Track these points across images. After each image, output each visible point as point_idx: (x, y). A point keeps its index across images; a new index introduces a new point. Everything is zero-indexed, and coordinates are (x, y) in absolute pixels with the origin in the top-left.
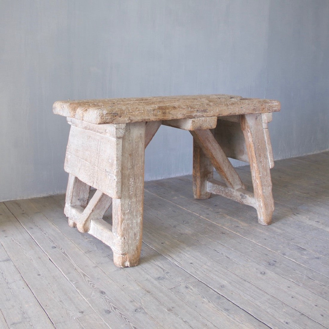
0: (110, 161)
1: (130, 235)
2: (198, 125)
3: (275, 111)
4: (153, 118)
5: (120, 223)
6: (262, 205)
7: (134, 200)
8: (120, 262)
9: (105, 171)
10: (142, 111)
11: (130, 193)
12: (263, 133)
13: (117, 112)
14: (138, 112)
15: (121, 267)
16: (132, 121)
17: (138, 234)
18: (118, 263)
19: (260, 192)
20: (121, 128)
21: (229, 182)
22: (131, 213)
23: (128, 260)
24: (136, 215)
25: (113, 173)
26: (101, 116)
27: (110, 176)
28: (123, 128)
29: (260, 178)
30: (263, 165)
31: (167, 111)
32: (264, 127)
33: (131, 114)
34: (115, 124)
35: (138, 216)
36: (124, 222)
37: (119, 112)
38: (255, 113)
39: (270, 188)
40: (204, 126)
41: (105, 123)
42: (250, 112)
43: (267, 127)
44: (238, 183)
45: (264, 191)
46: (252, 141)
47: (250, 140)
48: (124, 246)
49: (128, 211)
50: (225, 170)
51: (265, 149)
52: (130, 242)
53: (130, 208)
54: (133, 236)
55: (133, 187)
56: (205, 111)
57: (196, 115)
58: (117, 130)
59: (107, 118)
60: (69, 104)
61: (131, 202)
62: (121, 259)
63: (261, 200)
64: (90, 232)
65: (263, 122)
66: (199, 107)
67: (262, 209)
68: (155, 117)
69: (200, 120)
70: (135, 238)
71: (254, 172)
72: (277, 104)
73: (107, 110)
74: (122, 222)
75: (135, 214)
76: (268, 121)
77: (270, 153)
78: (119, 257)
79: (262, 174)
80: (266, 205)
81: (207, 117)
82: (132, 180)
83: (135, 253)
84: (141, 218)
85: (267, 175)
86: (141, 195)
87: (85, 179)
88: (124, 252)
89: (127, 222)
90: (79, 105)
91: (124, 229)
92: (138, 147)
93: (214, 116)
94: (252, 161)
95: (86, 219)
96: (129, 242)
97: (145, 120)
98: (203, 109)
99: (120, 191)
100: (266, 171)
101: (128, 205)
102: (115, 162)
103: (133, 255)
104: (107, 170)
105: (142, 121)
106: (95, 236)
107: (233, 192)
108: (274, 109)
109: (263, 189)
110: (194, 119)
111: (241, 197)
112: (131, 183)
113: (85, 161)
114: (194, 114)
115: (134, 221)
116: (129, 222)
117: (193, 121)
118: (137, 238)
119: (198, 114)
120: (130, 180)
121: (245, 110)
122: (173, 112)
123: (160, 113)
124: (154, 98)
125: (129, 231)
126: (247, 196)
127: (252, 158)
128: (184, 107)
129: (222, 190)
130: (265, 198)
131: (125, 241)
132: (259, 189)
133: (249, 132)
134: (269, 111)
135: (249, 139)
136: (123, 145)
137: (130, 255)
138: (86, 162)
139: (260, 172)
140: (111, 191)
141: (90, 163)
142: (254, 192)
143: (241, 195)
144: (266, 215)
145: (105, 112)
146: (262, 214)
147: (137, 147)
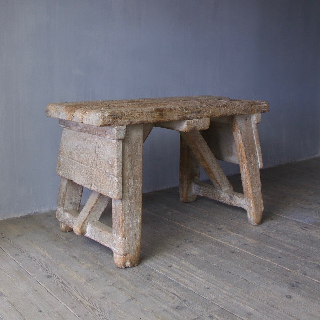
0: (110, 163)
1: (131, 235)
2: (192, 126)
3: (264, 112)
4: (151, 120)
5: (121, 223)
6: (252, 205)
7: (134, 201)
8: (121, 262)
9: (104, 172)
10: (141, 113)
11: (129, 193)
12: (252, 134)
13: (118, 114)
14: (137, 114)
15: (122, 267)
16: (132, 123)
17: (138, 235)
18: (119, 263)
19: (250, 192)
20: (122, 130)
21: (218, 183)
22: (131, 213)
23: (129, 260)
24: (136, 216)
25: (114, 175)
26: (103, 118)
27: (110, 178)
28: (123, 130)
29: (250, 178)
30: (253, 165)
31: (164, 112)
32: (253, 128)
33: (131, 115)
34: (116, 126)
35: (138, 217)
36: (124, 222)
37: (120, 114)
38: (245, 113)
39: (260, 188)
40: (198, 127)
41: (107, 125)
42: (241, 113)
43: (256, 128)
44: (226, 184)
45: (254, 191)
46: (242, 142)
47: (241, 140)
48: (125, 247)
49: (128, 211)
50: (214, 171)
51: (254, 150)
52: (131, 242)
53: (131, 208)
54: (134, 236)
55: (132, 188)
56: (198, 112)
57: (191, 116)
58: (118, 131)
59: (109, 120)
60: (65, 106)
61: (131, 203)
62: (123, 260)
63: (251, 200)
64: (87, 235)
65: (252, 123)
66: (194, 109)
67: (252, 210)
68: (153, 119)
69: (194, 121)
70: (135, 238)
71: (244, 172)
72: (266, 105)
73: (109, 113)
74: (123, 222)
75: (135, 214)
76: (257, 122)
77: (259, 153)
78: (120, 258)
79: (252, 174)
80: (256, 205)
81: (201, 118)
82: (131, 181)
83: (136, 253)
84: (140, 218)
85: (256, 176)
86: (140, 195)
87: (81, 181)
88: (125, 252)
89: (128, 222)
90: (75, 108)
91: (125, 229)
92: (137, 149)
93: (207, 117)
94: (242, 161)
95: (83, 222)
96: (129, 242)
97: (143, 122)
98: (197, 111)
99: (121, 192)
100: (256, 171)
101: (129, 206)
102: (116, 164)
103: (134, 255)
104: (107, 172)
105: (141, 123)
106: (93, 238)
107: (221, 193)
108: (263, 110)
109: (253, 189)
110: (189, 120)
111: (229, 198)
112: (131, 184)
113: (80, 163)
114: (188, 116)
115: (135, 221)
116: (130, 222)
117: (188, 123)
118: (137, 238)
119: (193, 115)
120: (130, 181)
121: (235, 111)
122: (169, 113)
123: (157, 114)
124: (144, 99)
125: (129, 231)
126: (236, 197)
127: (242, 158)
128: (179, 109)
129: (210, 192)
130: (255, 199)
131: (126, 241)
132: (249, 189)
133: (239, 133)
134: (258, 111)
135: (239, 139)
136: (123, 146)
137: (131, 255)
138: (82, 164)
139: (250, 172)
140: (112, 192)
141: (88, 165)
142: (244, 192)
143: (230, 196)
144: (256, 216)
145: (107, 114)
146: (252, 214)
147: (135, 148)
